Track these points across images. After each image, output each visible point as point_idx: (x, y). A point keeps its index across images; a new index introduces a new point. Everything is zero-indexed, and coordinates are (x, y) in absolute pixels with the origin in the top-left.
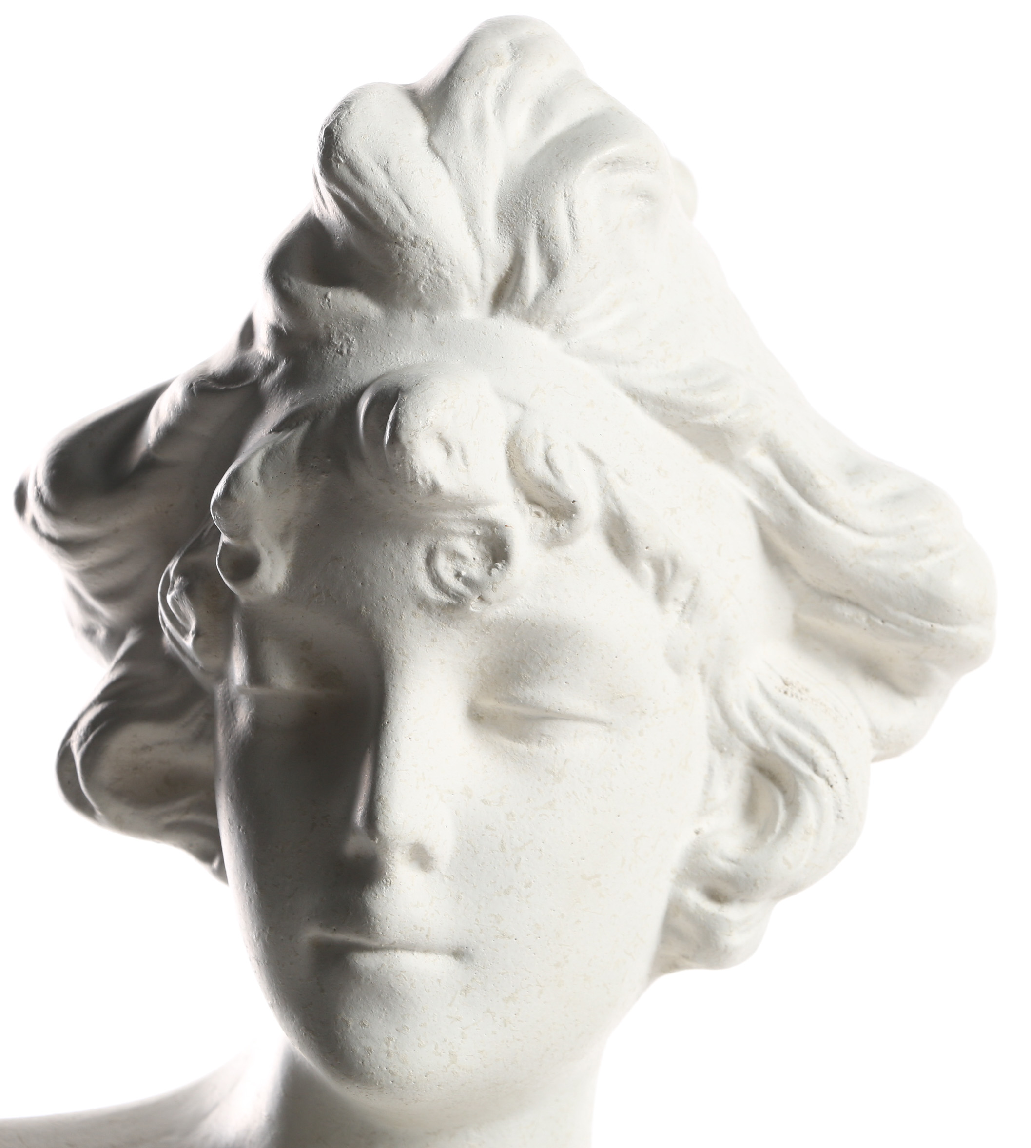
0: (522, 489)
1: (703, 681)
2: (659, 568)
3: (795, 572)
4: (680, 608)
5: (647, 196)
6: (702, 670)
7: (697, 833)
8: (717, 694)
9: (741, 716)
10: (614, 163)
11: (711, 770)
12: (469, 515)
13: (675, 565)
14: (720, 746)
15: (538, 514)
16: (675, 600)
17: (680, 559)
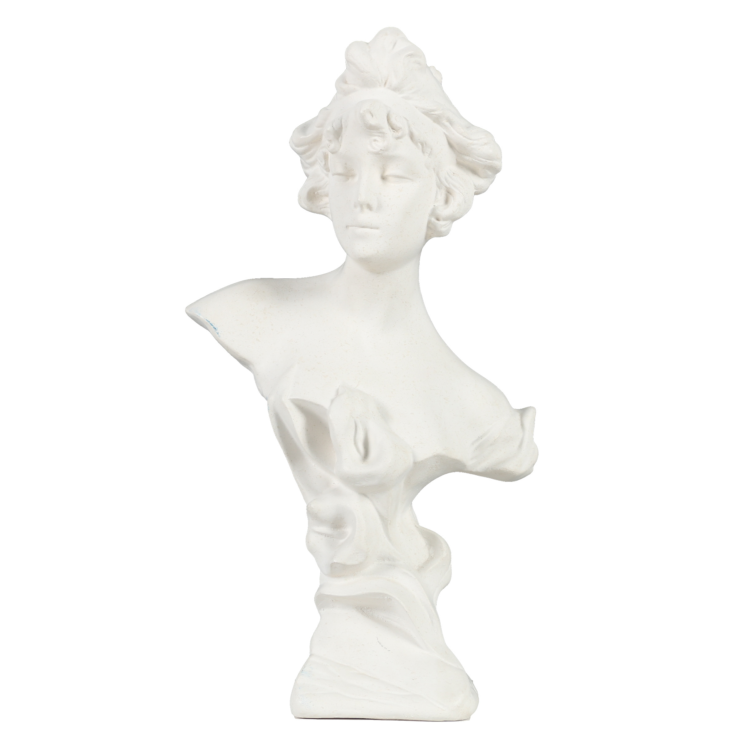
0: (390, 126)
1: (435, 172)
2: (422, 145)
3: (455, 149)
4: (428, 155)
5: (419, 64)
6: (434, 169)
7: (434, 206)
8: (438, 175)
9: (443, 180)
10: (411, 55)
11: (437, 192)
12: (378, 131)
13: (426, 144)
14: (439, 187)
15: (394, 131)
16: (427, 153)
17: (427, 143)
